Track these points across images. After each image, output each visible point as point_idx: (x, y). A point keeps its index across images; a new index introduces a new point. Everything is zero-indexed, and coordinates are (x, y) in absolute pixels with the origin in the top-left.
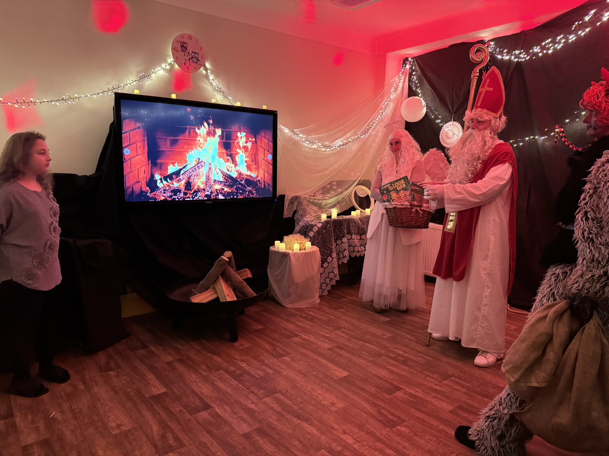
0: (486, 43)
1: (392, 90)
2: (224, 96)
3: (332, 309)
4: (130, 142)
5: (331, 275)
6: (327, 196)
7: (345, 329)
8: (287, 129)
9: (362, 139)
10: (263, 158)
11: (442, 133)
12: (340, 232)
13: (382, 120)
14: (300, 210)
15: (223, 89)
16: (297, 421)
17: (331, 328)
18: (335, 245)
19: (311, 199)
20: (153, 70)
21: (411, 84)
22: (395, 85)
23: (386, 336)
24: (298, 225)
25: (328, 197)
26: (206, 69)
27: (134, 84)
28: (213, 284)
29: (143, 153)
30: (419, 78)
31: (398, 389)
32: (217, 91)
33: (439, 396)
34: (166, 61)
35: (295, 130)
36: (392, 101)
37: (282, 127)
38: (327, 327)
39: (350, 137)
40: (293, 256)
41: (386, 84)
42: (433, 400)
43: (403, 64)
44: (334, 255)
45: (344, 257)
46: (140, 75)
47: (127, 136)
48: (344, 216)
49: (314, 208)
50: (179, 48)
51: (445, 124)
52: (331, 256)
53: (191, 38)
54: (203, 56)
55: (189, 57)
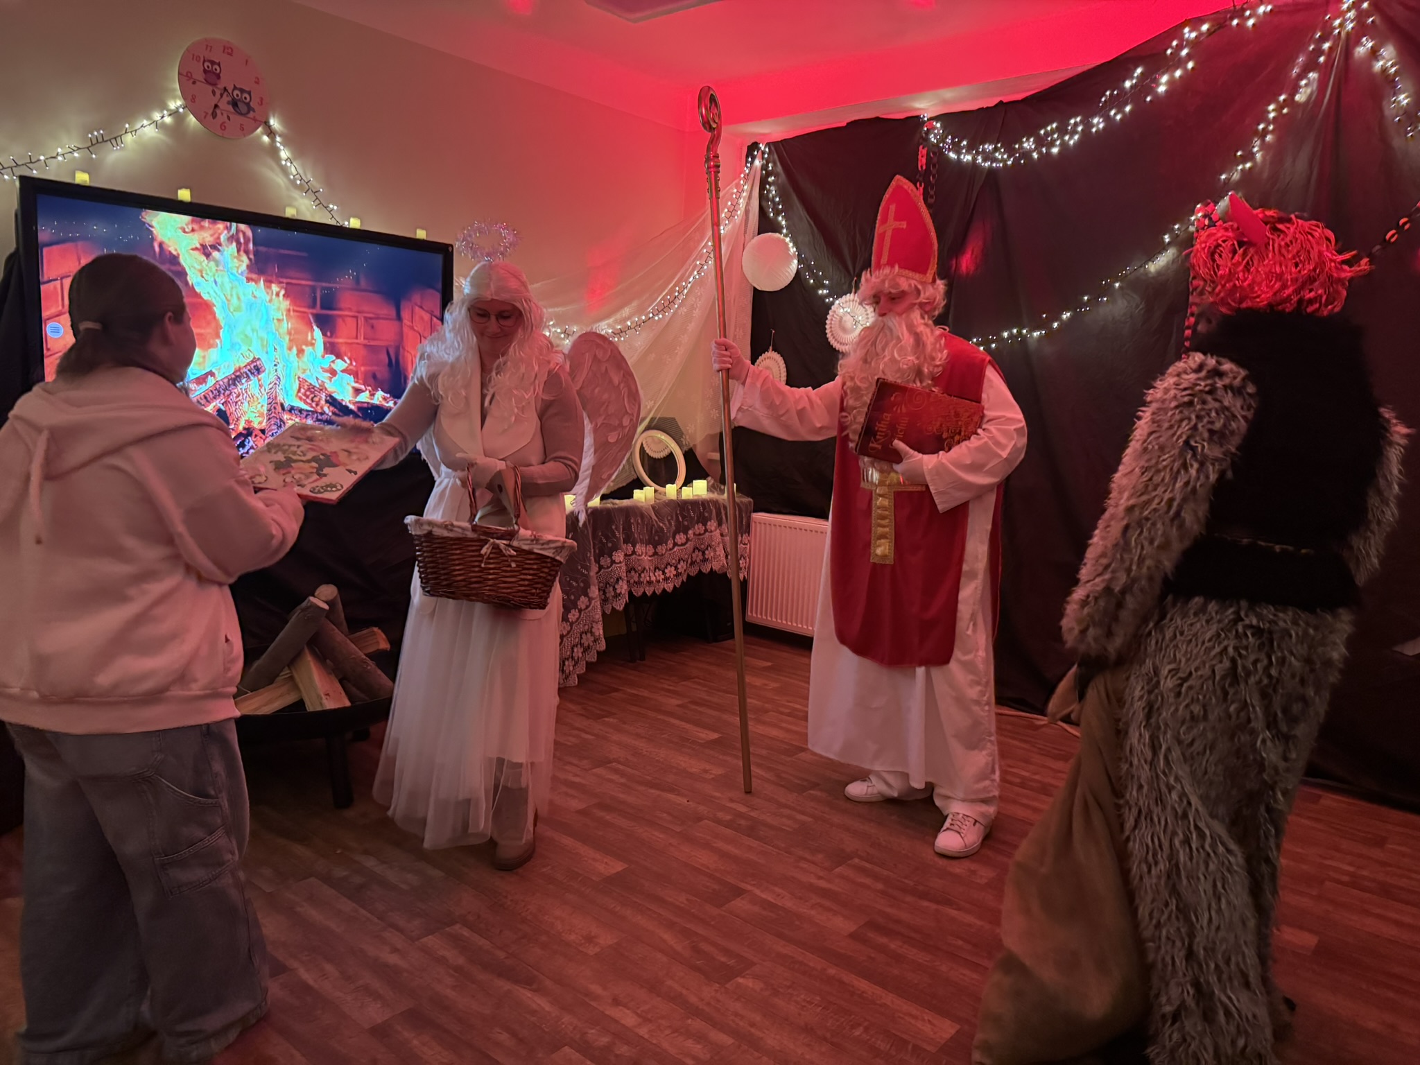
0: (924, 122)
1: (723, 215)
2: (317, 202)
3: (588, 718)
5: (587, 639)
7: (619, 763)
9: (657, 323)
11: (832, 320)
12: (607, 538)
13: (700, 283)
15: (314, 183)
16: (504, 985)
17: (585, 763)
18: (595, 568)
20: (127, 126)
21: (764, 204)
22: (729, 203)
23: (711, 774)
26: (271, 133)
27: (75, 157)
28: (287, 668)
30: (782, 192)
31: (739, 892)
32: (300, 188)
33: (827, 903)
34: (163, 106)
38: (575, 762)
39: (628, 318)
42: (813, 912)
43: (747, 156)
44: (594, 591)
45: (617, 596)
46: (92, 134)
47: (55, 288)
48: (617, 501)
50: (199, 75)
51: (837, 298)
52: (586, 595)
53: (230, 51)
54: (262, 99)
55: (226, 98)
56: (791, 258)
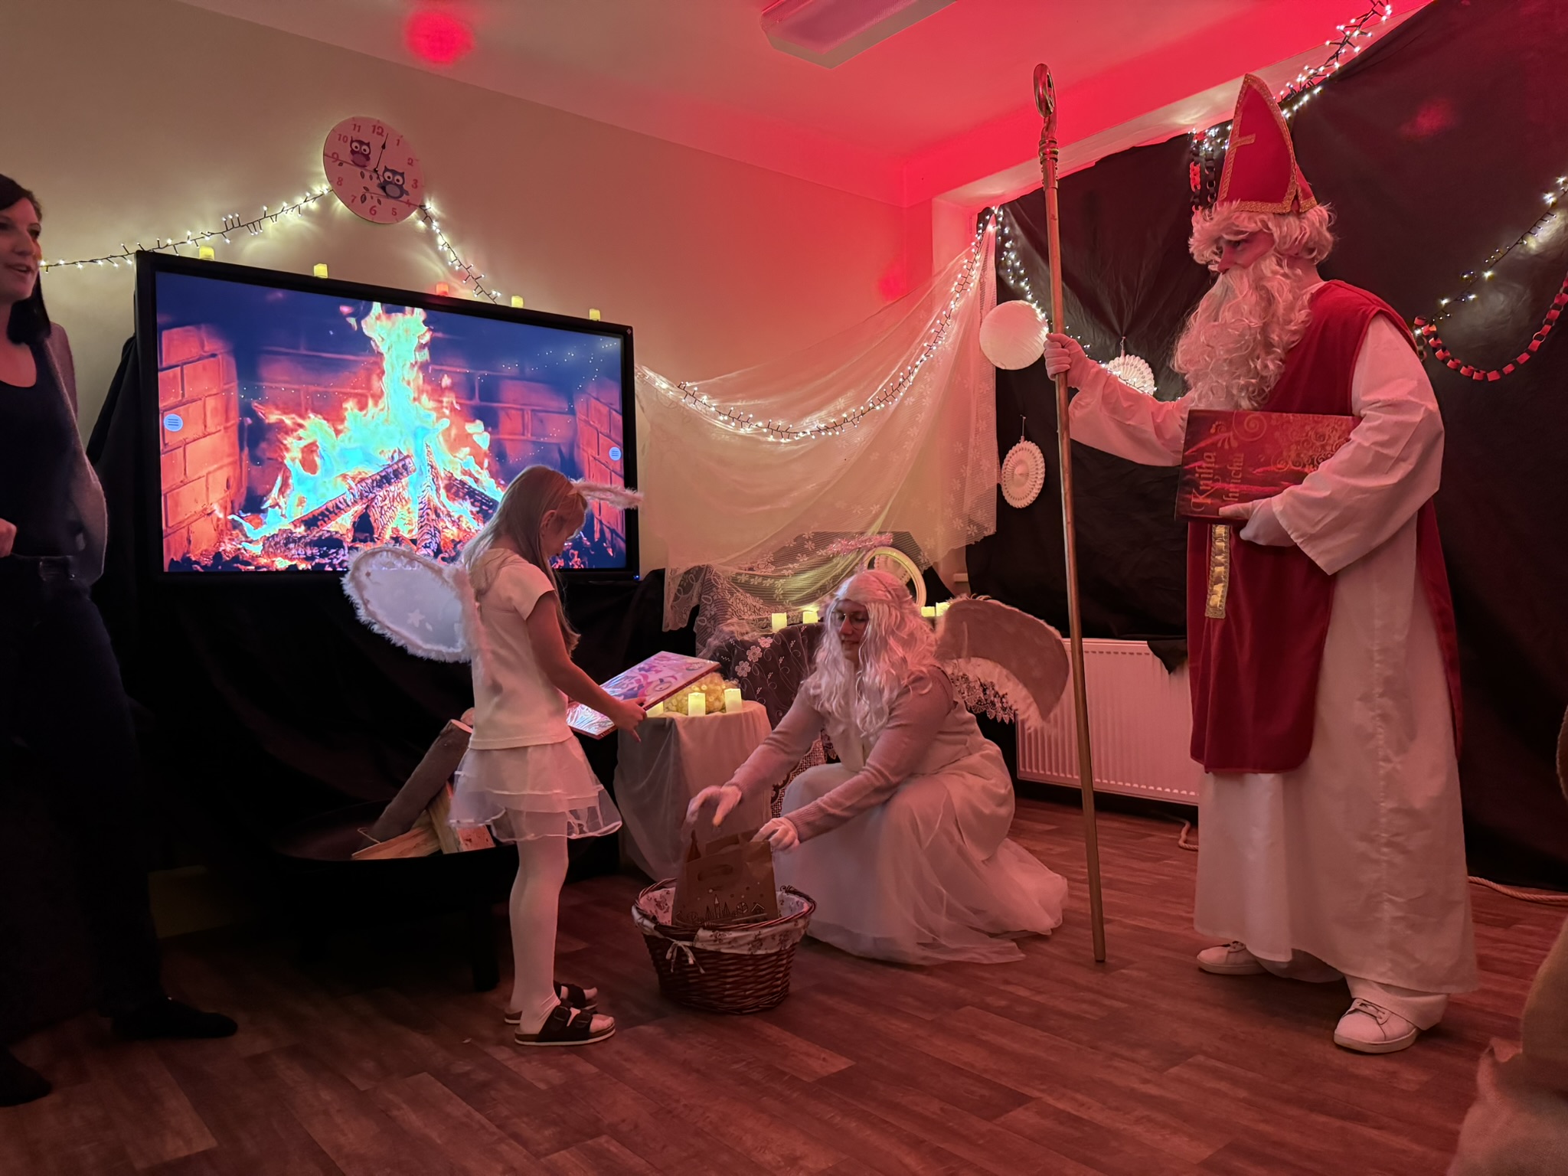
0: (1194, 136)
1: (953, 289)
2: (479, 289)
4: (183, 395)
6: (787, 569)
8: (664, 379)
9: (878, 411)
10: (597, 456)
13: (929, 367)
14: (710, 605)
15: (474, 269)
19: (741, 574)
20: (265, 208)
21: (1002, 273)
22: (960, 276)
24: (704, 646)
25: (790, 571)
26: (427, 218)
27: (206, 243)
28: (424, 813)
29: (226, 428)
30: (1023, 256)
31: (1021, 1100)
32: (460, 275)
33: (1160, 1117)
34: (307, 191)
35: (688, 384)
36: (955, 318)
37: (650, 374)
39: (844, 410)
40: (685, 727)
41: (935, 273)
43: (979, 222)
46: (227, 218)
47: (175, 377)
49: (750, 600)
50: (346, 156)
53: (380, 131)
54: (416, 181)
55: (376, 181)
56: (1041, 324)
